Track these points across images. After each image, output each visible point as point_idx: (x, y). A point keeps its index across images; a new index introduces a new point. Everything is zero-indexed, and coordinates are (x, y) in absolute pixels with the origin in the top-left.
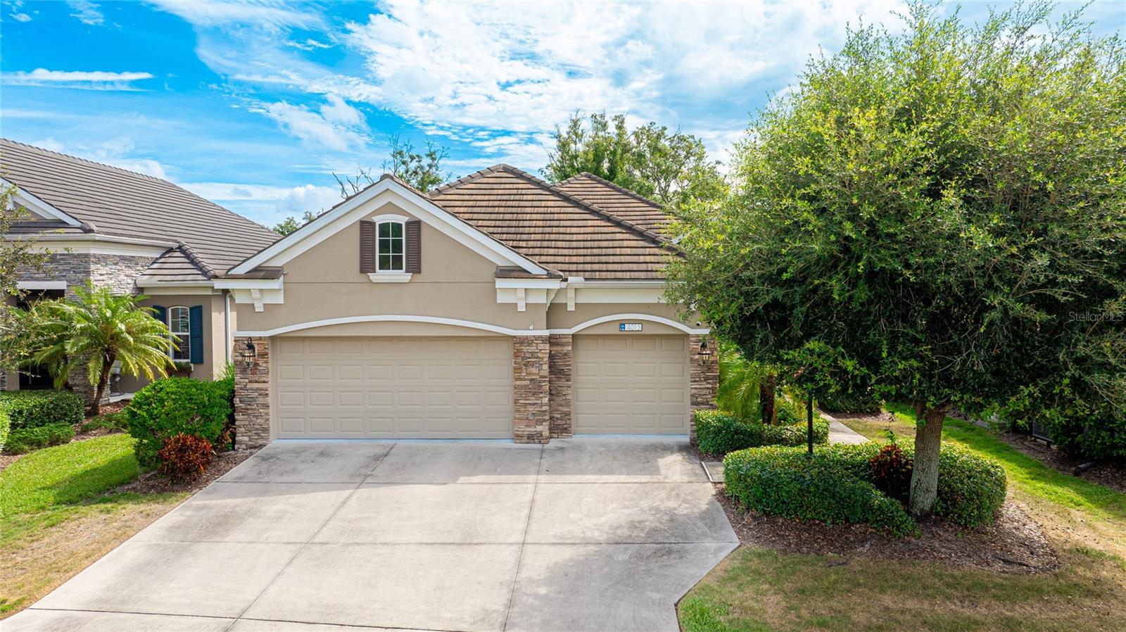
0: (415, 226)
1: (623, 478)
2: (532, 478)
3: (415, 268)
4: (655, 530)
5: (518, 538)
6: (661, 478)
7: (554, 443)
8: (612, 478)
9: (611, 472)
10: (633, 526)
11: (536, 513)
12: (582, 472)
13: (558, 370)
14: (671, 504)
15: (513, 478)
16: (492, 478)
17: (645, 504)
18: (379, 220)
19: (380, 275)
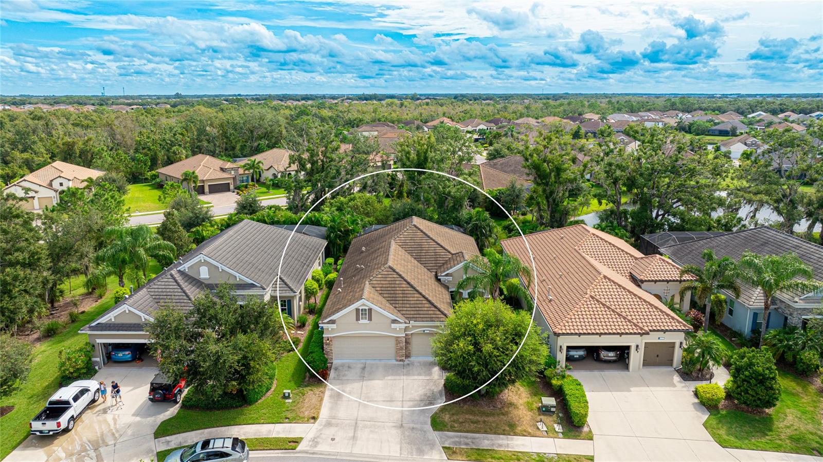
0: (370, 310)
1: (423, 377)
2: (402, 377)
3: (370, 319)
4: (429, 397)
5: (401, 400)
6: (431, 377)
7: (407, 362)
8: (420, 377)
9: (421, 375)
10: (425, 395)
11: (405, 391)
12: (414, 375)
13: (407, 342)
14: (433, 387)
15: (398, 377)
16: (393, 377)
17: (428, 388)
18: (361, 308)
19: (361, 321)
